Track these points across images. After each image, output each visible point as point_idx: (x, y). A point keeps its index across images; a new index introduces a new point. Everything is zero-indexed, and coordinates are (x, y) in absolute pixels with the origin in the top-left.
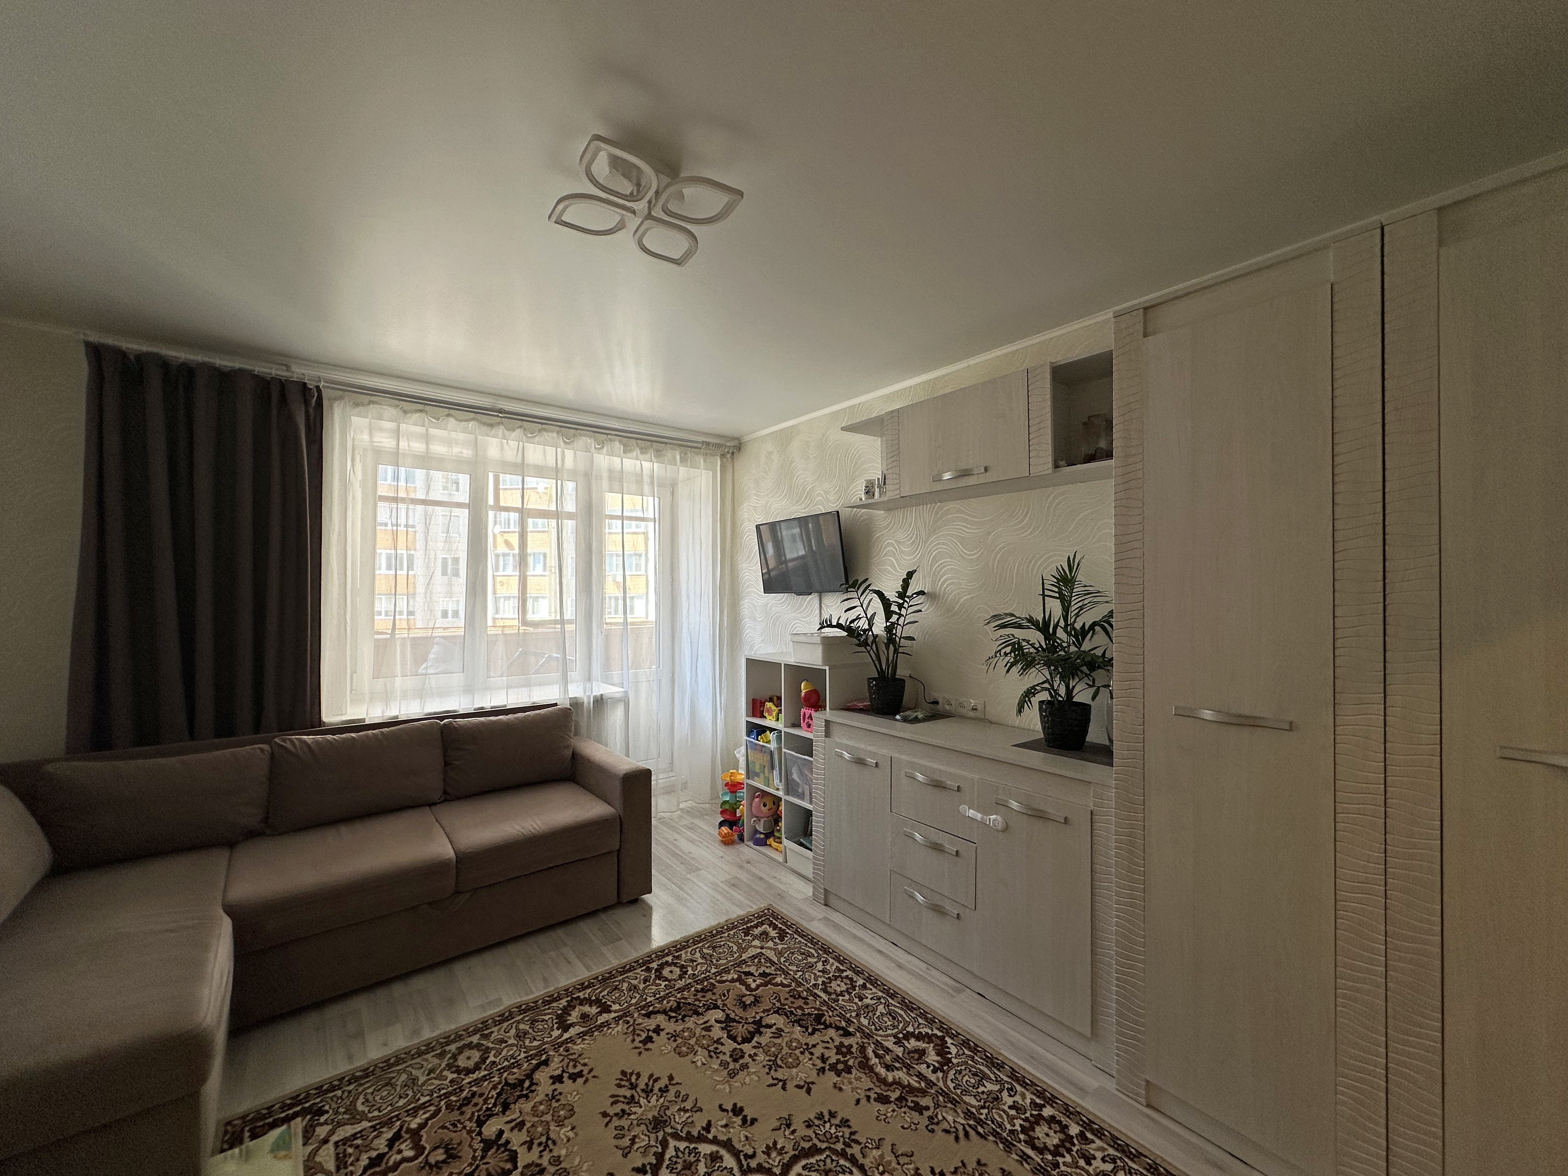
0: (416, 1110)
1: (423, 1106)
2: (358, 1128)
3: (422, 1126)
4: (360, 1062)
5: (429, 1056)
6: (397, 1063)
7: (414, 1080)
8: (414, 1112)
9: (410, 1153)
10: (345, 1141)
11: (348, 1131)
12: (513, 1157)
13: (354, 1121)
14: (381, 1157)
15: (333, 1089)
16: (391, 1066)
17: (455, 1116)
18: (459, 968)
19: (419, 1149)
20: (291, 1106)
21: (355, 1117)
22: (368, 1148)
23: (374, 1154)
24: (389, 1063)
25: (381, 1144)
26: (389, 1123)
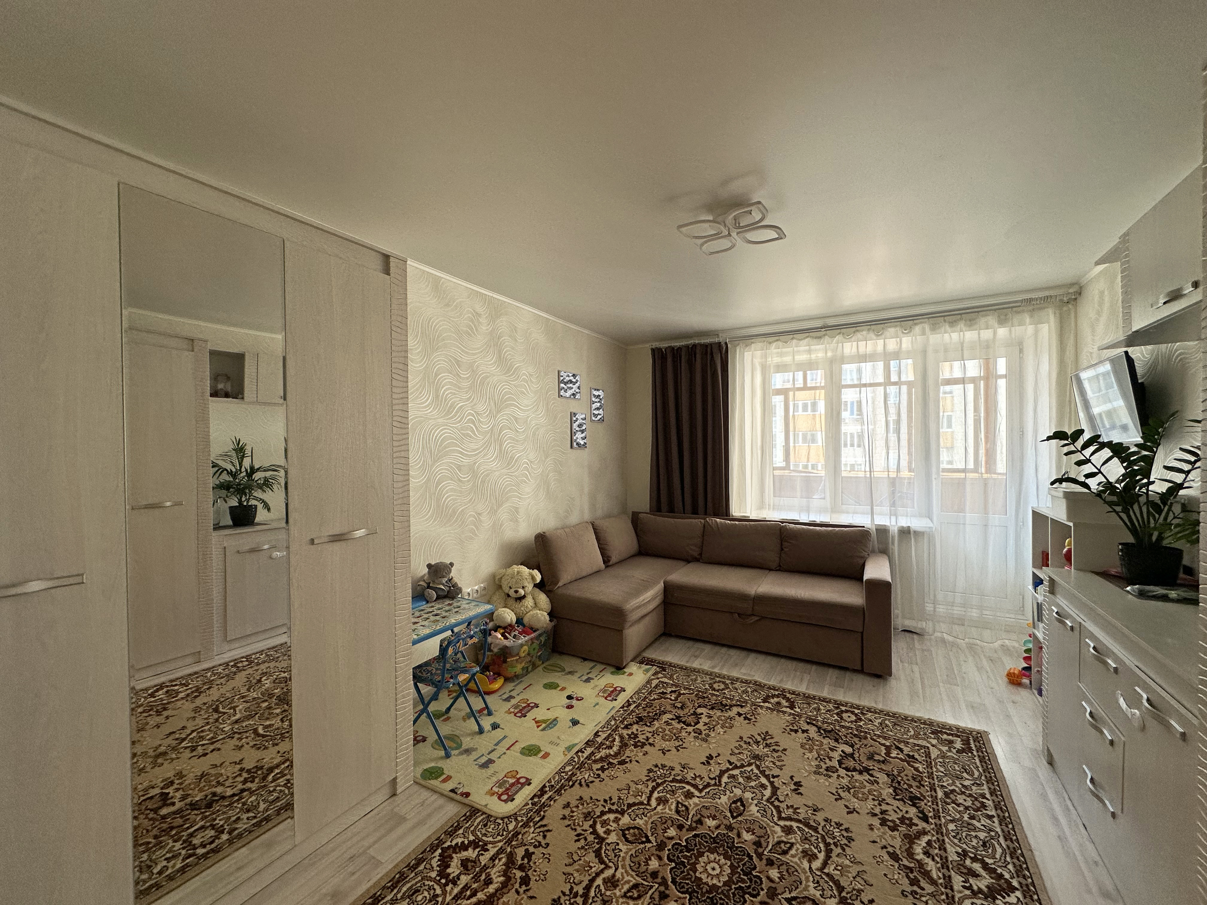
0: (687, 688)
1: (690, 689)
2: (668, 681)
3: (684, 694)
4: (688, 665)
5: (708, 677)
6: (697, 672)
7: (696, 680)
8: (685, 689)
9: (673, 698)
10: (663, 682)
11: (666, 680)
12: (698, 723)
13: (670, 679)
14: (666, 693)
15: (674, 667)
16: (694, 671)
17: (696, 698)
18: (753, 655)
19: (676, 699)
20: (660, 664)
21: (671, 678)
22: (666, 688)
23: (665, 691)
24: (694, 670)
25: (669, 690)
26: (677, 687)
